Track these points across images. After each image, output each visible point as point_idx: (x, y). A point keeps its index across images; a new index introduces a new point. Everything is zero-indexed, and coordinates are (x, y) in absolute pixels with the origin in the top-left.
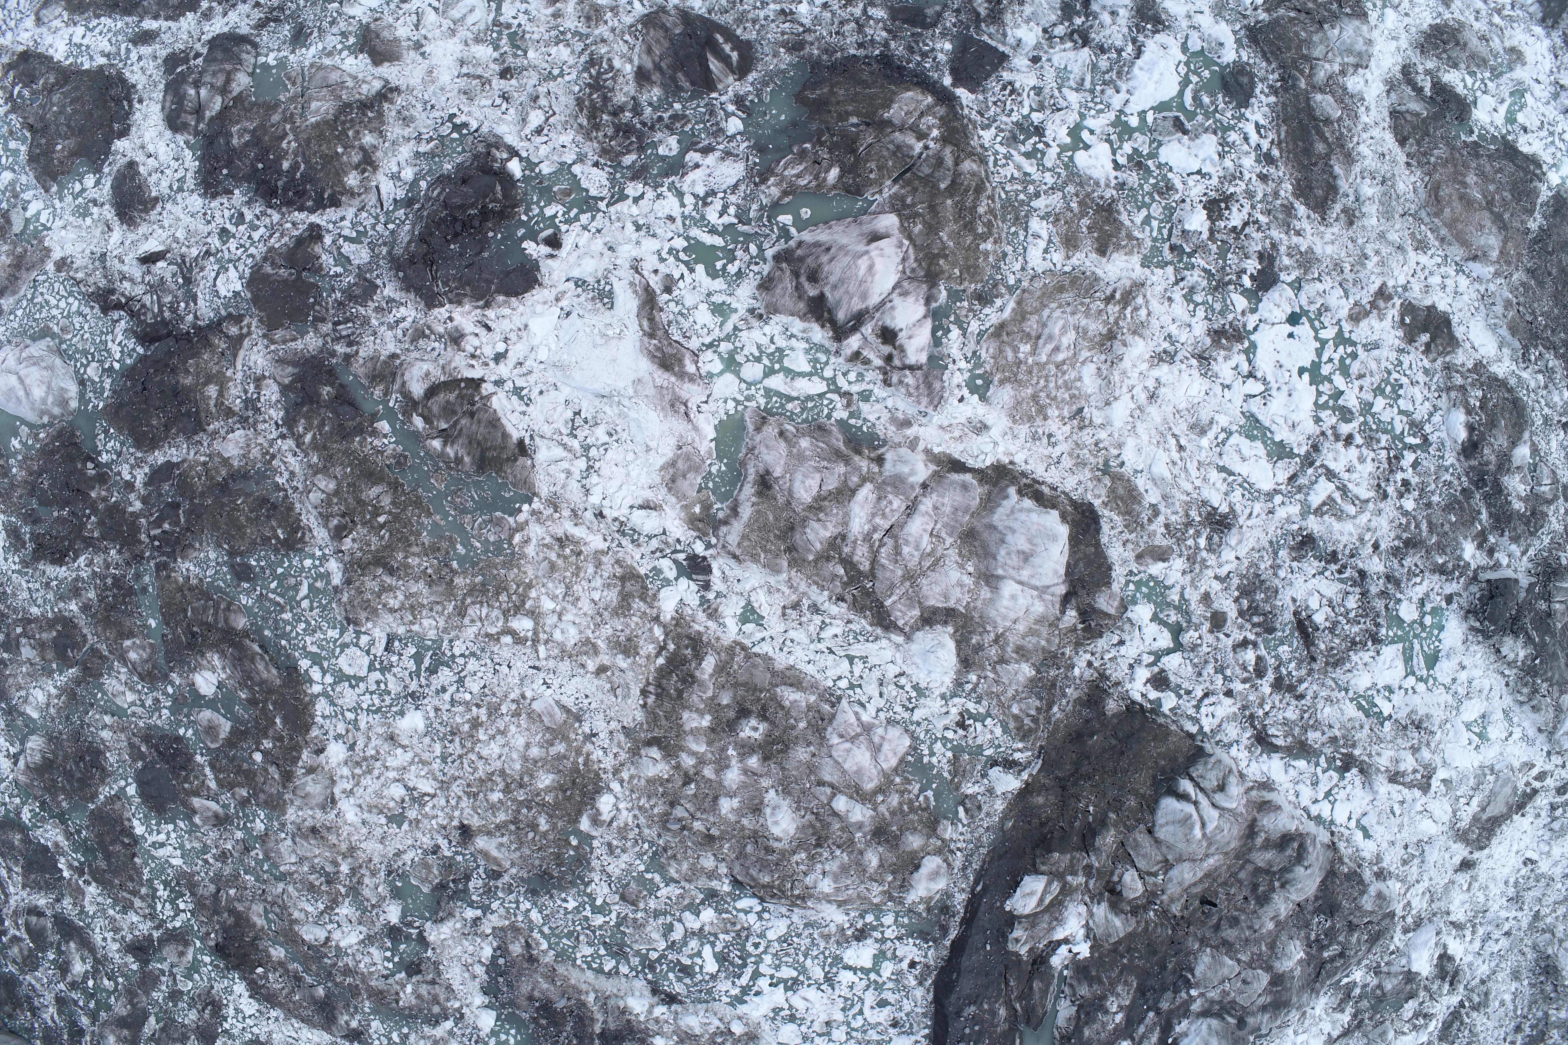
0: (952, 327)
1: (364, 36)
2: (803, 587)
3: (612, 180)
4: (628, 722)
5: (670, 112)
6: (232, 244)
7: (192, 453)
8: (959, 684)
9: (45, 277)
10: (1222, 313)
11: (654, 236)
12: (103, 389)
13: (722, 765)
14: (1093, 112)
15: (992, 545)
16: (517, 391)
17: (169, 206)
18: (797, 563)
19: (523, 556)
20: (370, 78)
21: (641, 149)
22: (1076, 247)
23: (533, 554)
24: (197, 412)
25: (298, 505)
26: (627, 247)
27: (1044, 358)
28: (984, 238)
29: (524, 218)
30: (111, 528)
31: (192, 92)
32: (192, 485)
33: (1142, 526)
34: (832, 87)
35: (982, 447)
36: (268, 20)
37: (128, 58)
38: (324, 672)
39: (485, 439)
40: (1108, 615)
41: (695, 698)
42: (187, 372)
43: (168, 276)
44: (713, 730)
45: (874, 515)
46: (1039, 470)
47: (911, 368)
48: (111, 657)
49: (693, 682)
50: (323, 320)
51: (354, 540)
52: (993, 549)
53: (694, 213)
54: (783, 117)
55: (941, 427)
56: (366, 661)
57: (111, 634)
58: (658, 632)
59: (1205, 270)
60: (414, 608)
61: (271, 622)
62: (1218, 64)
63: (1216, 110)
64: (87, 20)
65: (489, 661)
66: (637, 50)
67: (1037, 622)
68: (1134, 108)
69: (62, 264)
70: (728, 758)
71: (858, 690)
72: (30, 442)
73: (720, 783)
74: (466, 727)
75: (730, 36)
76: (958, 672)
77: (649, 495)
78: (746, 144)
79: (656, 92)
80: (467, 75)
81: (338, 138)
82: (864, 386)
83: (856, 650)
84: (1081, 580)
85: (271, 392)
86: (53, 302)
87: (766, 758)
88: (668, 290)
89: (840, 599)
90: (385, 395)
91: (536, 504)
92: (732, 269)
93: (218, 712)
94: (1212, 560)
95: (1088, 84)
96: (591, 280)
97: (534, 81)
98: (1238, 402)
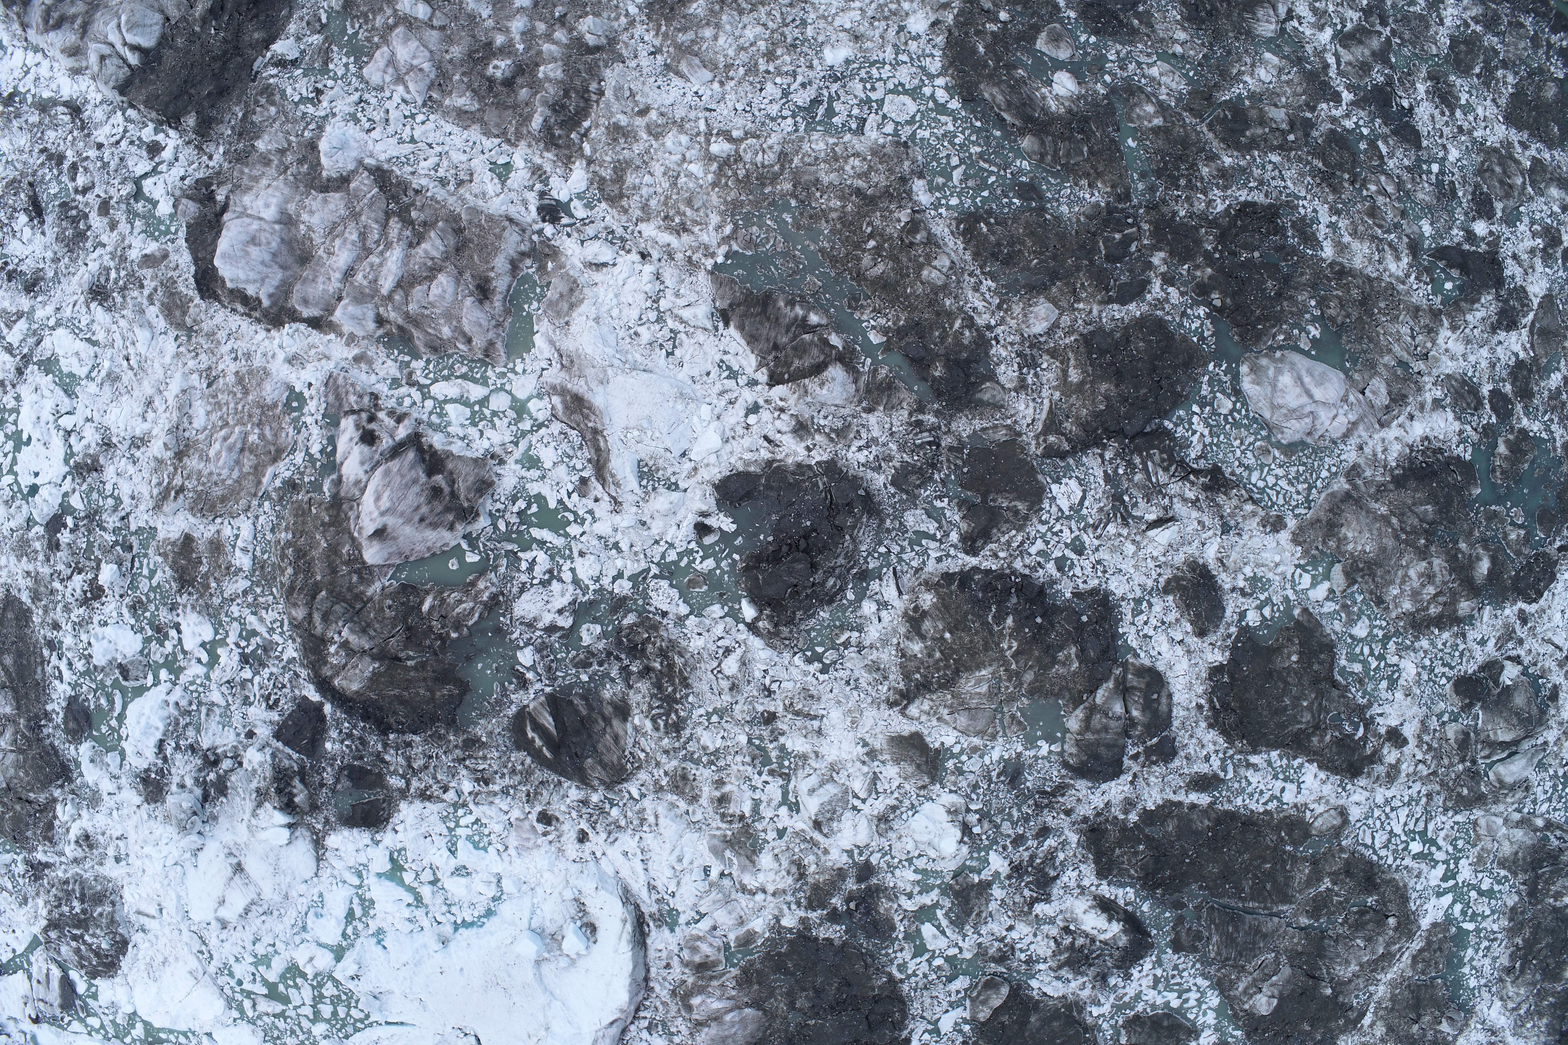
0: (318, 456)
1: (935, 768)
2: (451, 200)
3: (646, 597)
4: (618, 67)
5: (590, 670)
6: (1067, 536)
7: (1095, 312)
8: (320, 128)
9: (1297, 511)
10: (91, 489)
11: (600, 538)
12: (1210, 383)
13: (528, 34)
14: (198, 681)
15: (285, 252)
16: (733, 375)
17: (1150, 583)
18: (453, 218)
19: (721, 213)
20: (924, 718)
21: (619, 630)
22: (211, 542)
23: (711, 216)
24: (1090, 353)
25: (968, 257)
26: (625, 524)
27: (237, 429)
28: (289, 544)
29: (736, 557)
30: (1186, 236)
31: (1135, 713)
32: (1091, 278)
33: (162, 284)
34: (433, 698)
35: (291, 341)
36: (1053, 794)
37: (1223, 760)
38: (932, 97)
39: (762, 323)
40: (189, 197)
41: (552, 91)
42: (1107, 398)
43: (1142, 504)
44: (537, 65)
45: (381, 265)
46: (245, 325)
47: (353, 412)
48: (1178, 110)
49: (554, 105)
50: (951, 449)
51: (899, 221)
52: (283, 247)
53: (561, 562)
54: (480, 666)
55: (328, 358)
56: (885, 109)
57: (1178, 130)
58: (587, 148)
59: (104, 529)
60: (834, 158)
61: (994, 143)
62: (94, 739)
63: (95, 691)
64: (1279, 810)
65: (757, 113)
66: (630, 741)
67: (250, 188)
68: (163, 688)
69: (1276, 525)
70: (524, 42)
71: (407, 113)
72: (1296, 332)
73: (531, 19)
74: (779, 52)
75: (536, 755)
76: (319, 138)
77: (597, 277)
78: (514, 636)
79: (608, 693)
80: (815, 718)
81: (954, 651)
82: (396, 393)
83: (407, 148)
84: (211, 228)
85: (1007, 374)
86: (1283, 483)
87: (490, 44)
88: (584, 481)
89: (417, 192)
90: (875, 371)
91: (709, 263)
92: (521, 504)
93: (1051, 58)
94: (107, 261)
95: (204, 710)
96: (661, 490)
97: (737, 708)
98: (80, 407)
